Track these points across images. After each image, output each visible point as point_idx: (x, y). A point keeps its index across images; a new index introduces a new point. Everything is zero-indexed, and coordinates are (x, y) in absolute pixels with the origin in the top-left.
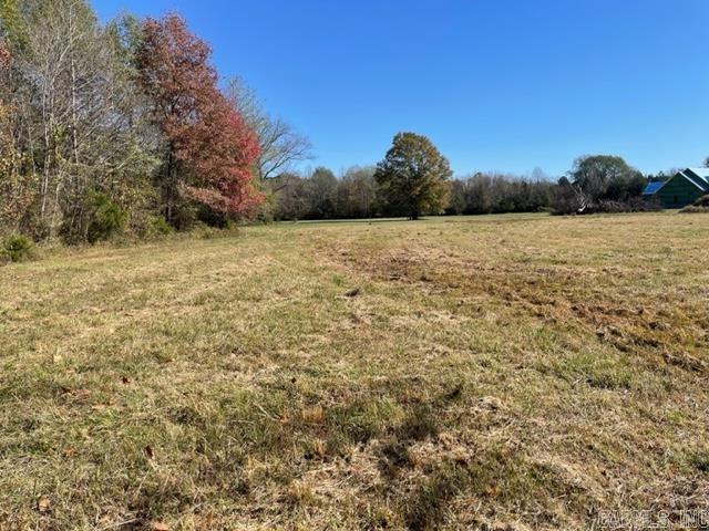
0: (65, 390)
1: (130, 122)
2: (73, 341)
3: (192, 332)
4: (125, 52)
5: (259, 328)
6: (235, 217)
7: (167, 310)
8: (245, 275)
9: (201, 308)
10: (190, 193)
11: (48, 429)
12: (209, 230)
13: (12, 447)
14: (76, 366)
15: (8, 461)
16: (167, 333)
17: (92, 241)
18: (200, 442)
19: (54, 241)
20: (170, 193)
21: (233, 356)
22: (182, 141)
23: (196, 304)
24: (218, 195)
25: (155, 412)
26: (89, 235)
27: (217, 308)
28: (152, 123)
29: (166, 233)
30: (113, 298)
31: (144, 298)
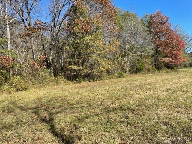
0: (134, 110)
1: (146, 42)
2: (134, 98)
3: (166, 99)
4: (145, 24)
5: (188, 101)
6: (176, 66)
7: (158, 92)
8: (181, 84)
9: (168, 93)
10: (162, 60)
11: (131, 119)
12: (168, 70)
13: (123, 122)
14: (136, 104)
15: (123, 125)
16: (158, 99)
17: (136, 73)
18: (172, 133)
19: (128, 73)
20: (156, 60)
21: (180, 109)
22: (160, 45)
23: (166, 92)
24: (171, 60)
25: (158, 121)
26: (136, 72)
27: (173, 93)
28: (152, 41)
29: (155, 71)
30: (143, 88)
31: (151, 88)
